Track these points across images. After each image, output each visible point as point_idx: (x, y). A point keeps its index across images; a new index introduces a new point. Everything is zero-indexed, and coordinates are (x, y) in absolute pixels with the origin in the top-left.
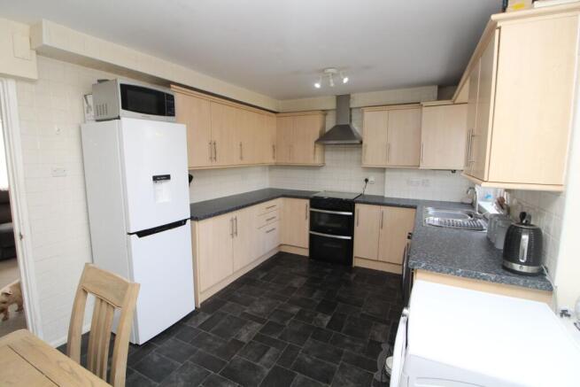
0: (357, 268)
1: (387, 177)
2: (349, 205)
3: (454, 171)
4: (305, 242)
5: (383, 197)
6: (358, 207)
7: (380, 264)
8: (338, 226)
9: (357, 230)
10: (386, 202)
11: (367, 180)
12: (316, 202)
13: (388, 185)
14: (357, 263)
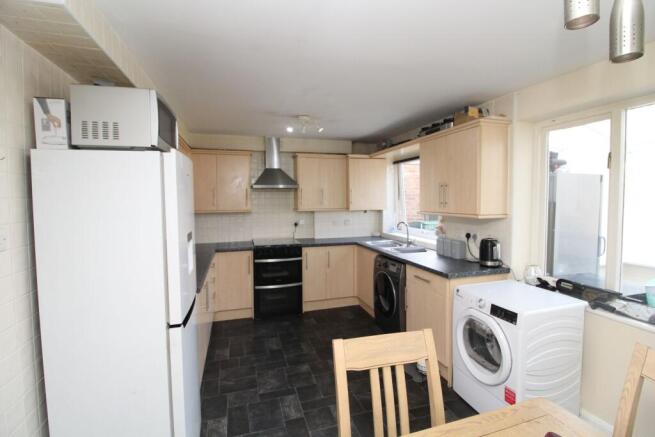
0: (307, 313)
1: (316, 220)
2: (295, 250)
3: (365, 211)
4: (248, 300)
5: (313, 239)
6: (305, 251)
7: (330, 302)
8: (285, 274)
9: (306, 274)
10: (316, 242)
11: (296, 225)
12: (260, 252)
13: (317, 227)
14: (306, 308)
